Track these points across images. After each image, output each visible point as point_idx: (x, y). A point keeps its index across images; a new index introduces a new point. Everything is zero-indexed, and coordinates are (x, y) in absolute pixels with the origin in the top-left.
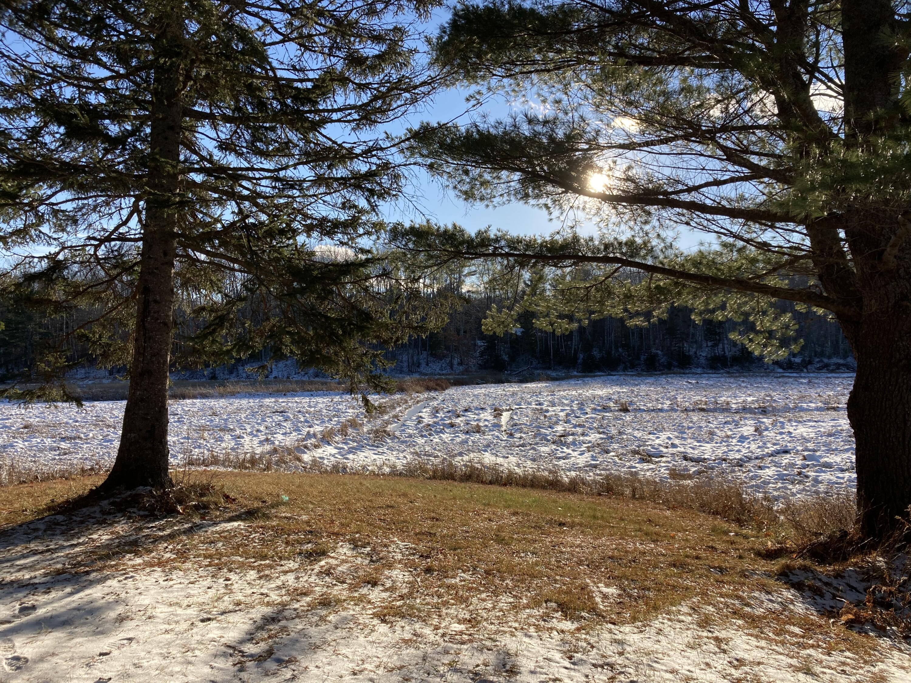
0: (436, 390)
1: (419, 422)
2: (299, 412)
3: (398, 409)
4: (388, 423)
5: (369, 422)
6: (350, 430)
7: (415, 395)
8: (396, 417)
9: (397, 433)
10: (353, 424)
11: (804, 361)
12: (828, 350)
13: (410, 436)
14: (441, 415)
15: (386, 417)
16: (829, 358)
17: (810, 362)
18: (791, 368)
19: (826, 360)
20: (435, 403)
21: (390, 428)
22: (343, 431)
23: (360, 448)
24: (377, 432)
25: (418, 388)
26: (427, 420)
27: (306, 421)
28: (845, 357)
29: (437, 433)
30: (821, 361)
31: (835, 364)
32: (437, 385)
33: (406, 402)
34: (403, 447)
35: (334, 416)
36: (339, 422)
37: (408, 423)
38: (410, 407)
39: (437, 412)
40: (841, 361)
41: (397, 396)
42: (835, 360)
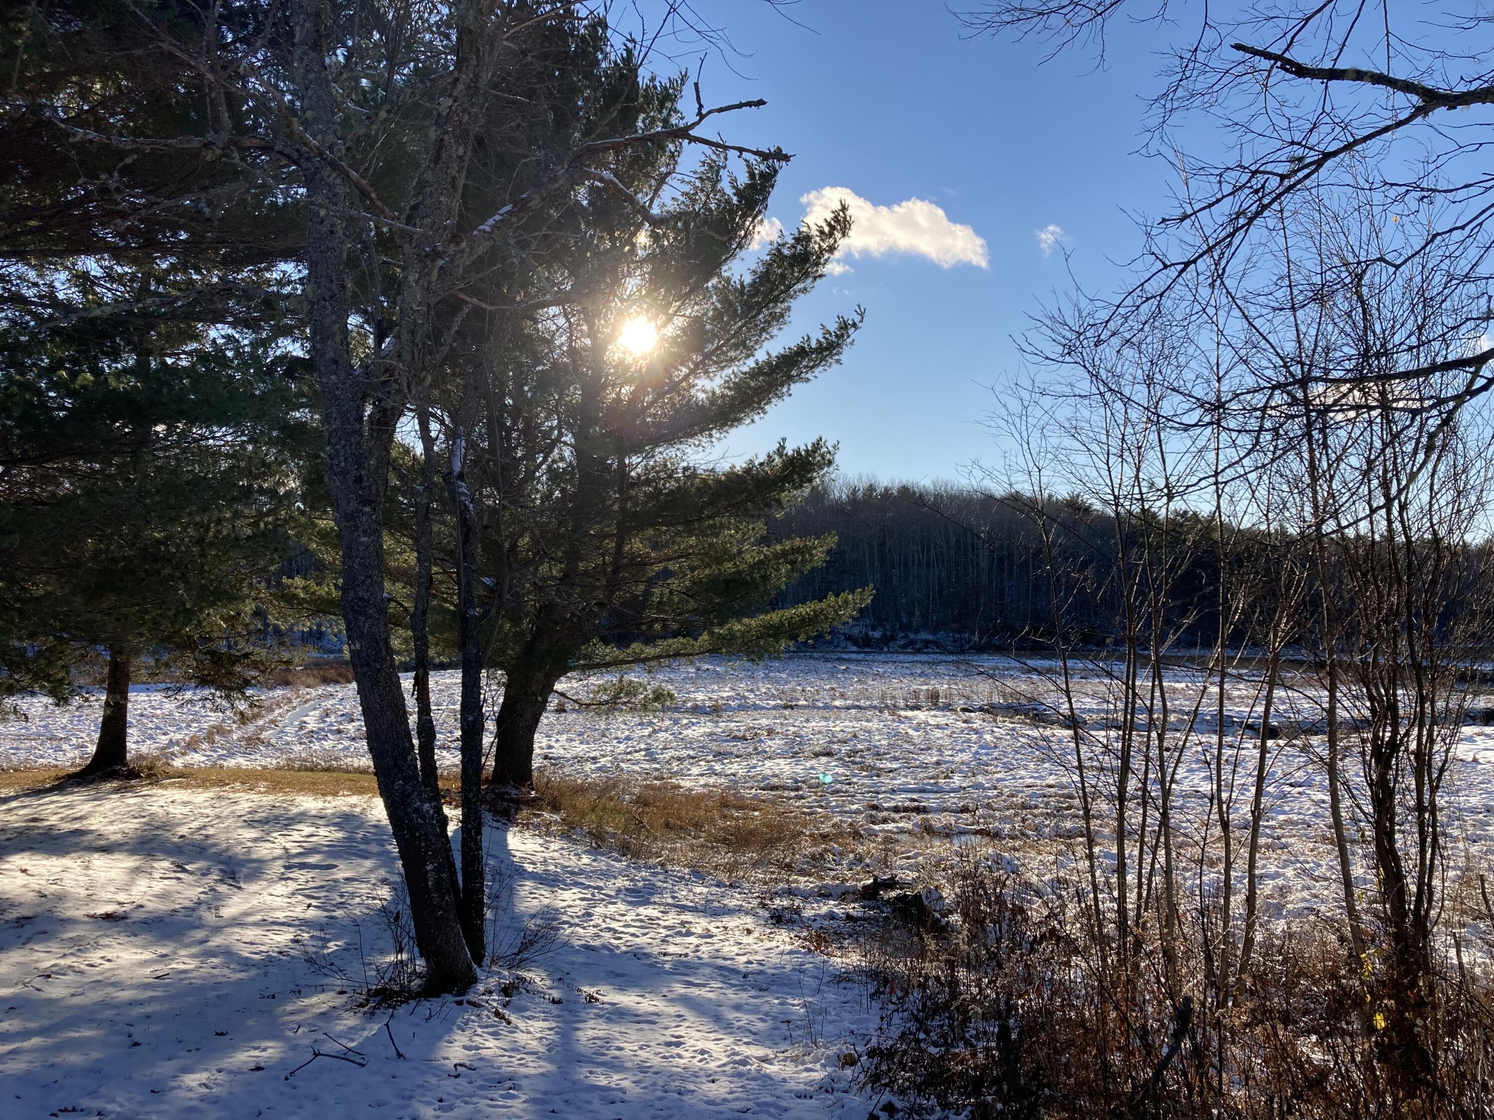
0: (337, 682)
1: (301, 728)
2: (142, 715)
3: (277, 712)
4: (262, 729)
5: (239, 728)
6: (217, 738)
7: (303, 691)
8: (273, 721)
9: (273, 741)
10: (219, 730)
11: (884, 635)
12: (916, 620)
13: (287, 743)
14: (332, 719)
15: (260, 723)
16: (917, 632)
17: (893, 638)
18: (868, 645)
19: (912, 636)
20: (328, 704)
21: (264, 735)
22: (210, 738)
23: (232, 755)
24: (249, 739)
25: (310, 681)
26: (312, 723)
27: (158, 728)
28: (934, 632)
29: (319, 740)
30: (906, 636)
31: (923, 641)
32: (340, 675)
33: (290, 701)
34: (278, 754)
35: (192, 721)
36: (201, 730)
37: (288, 729)
38: (294, 708)
39: (327, 715)
40: (930, 637)
41: (279, 692)
42: (924, 635)
